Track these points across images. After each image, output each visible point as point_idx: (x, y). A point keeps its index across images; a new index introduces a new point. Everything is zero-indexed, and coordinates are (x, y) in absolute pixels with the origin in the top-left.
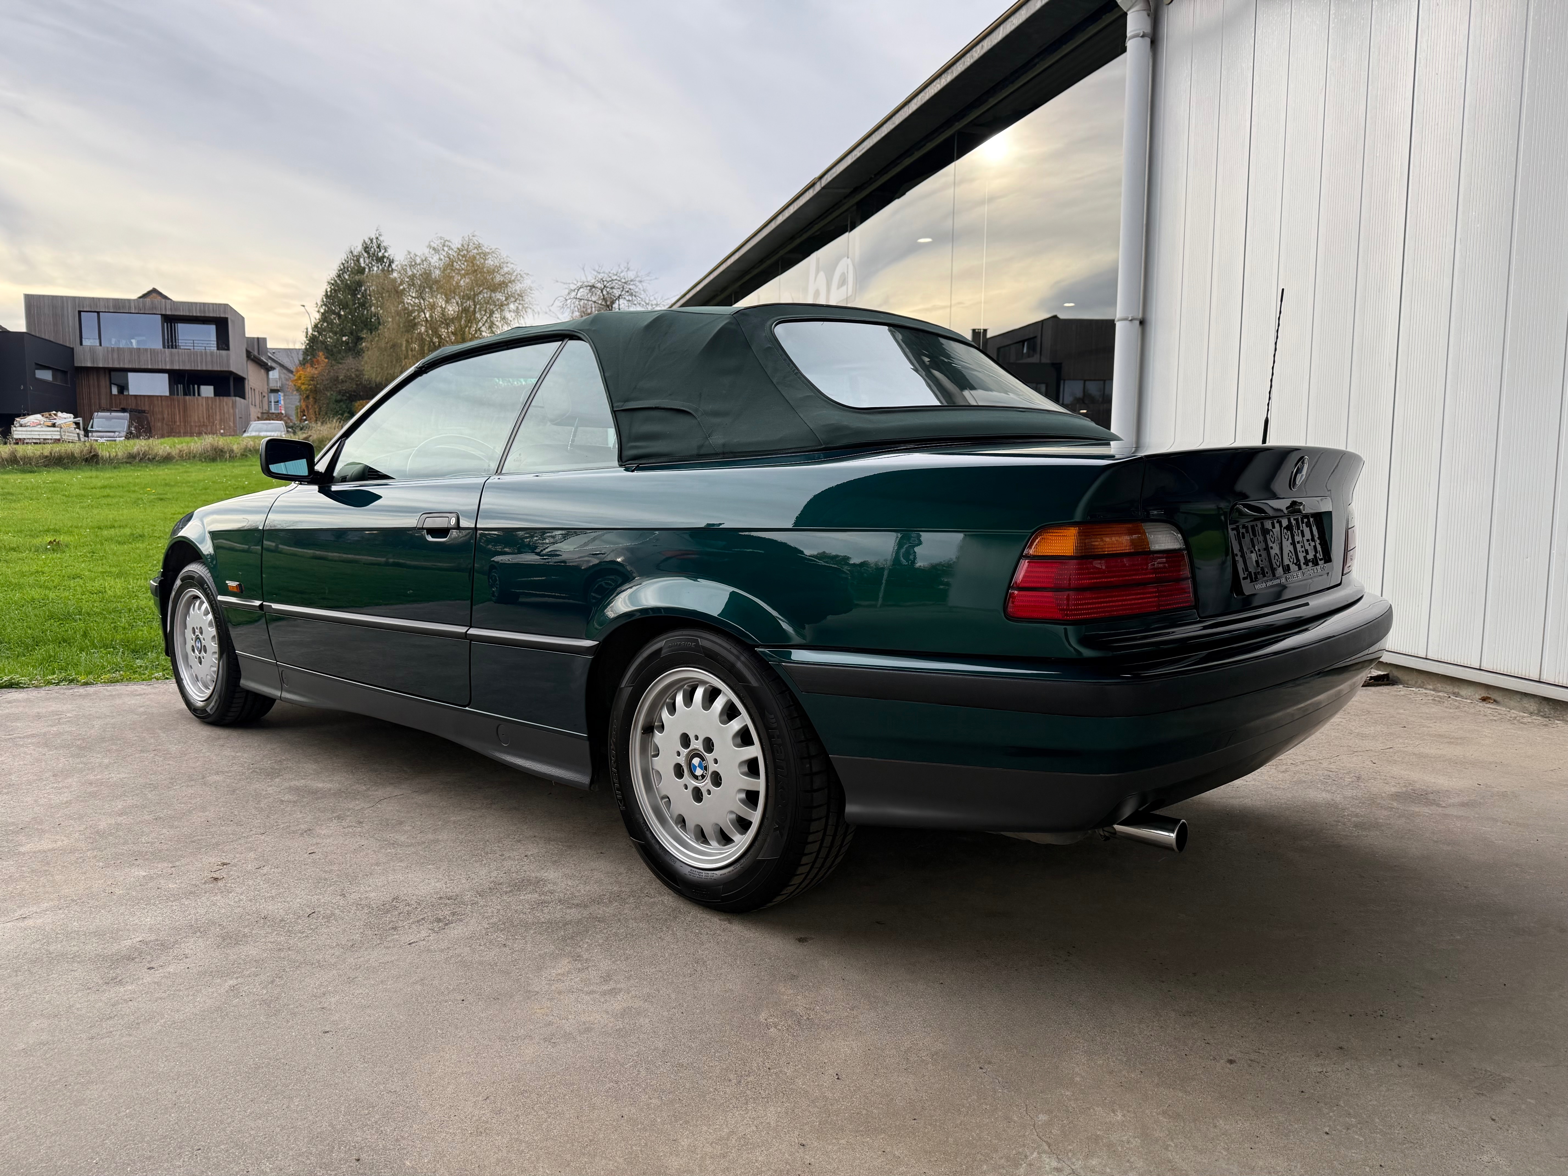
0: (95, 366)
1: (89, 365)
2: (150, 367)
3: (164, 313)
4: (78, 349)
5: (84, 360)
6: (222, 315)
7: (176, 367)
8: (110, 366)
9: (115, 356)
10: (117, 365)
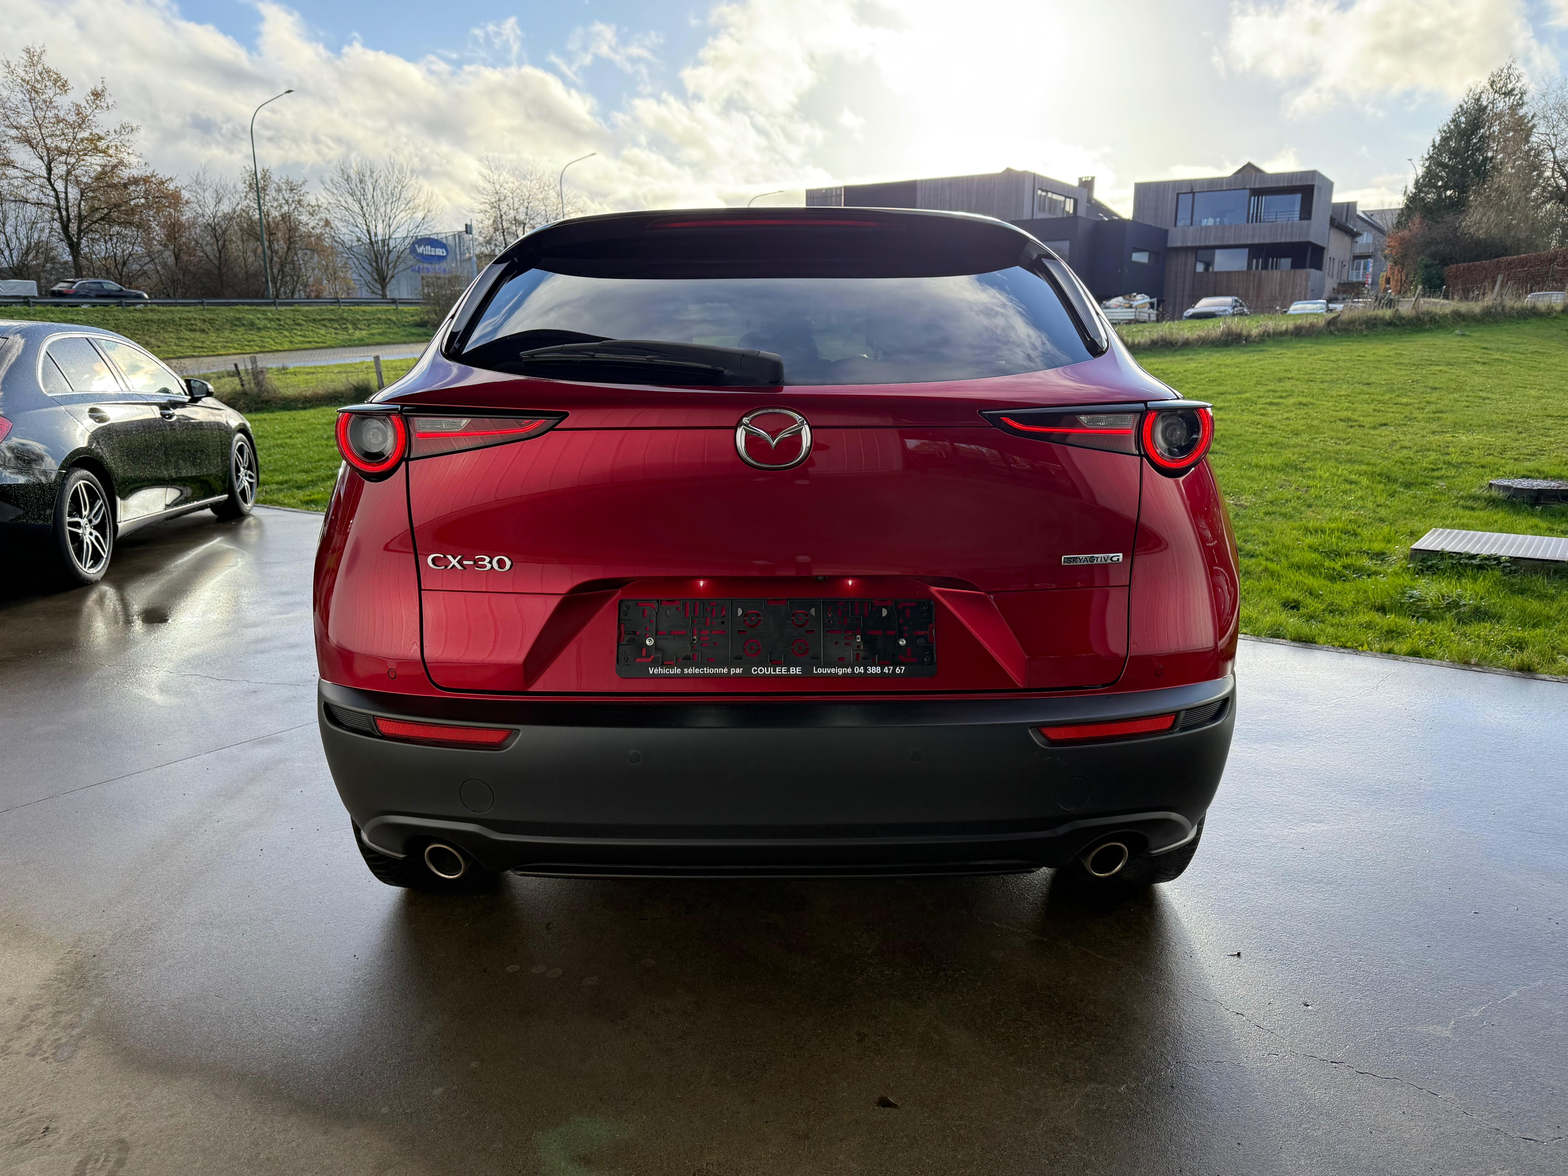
0: (1185, 245)
1: (1179, 244)
2: (1232, 243)
3: (1252, 187)
4: (1172, 231)
5: (1175, 241)
6: (1310, 183)
7: (1256, 241)
8: (1197, 244)
9: (1203, 234)
10: (1203, 244)
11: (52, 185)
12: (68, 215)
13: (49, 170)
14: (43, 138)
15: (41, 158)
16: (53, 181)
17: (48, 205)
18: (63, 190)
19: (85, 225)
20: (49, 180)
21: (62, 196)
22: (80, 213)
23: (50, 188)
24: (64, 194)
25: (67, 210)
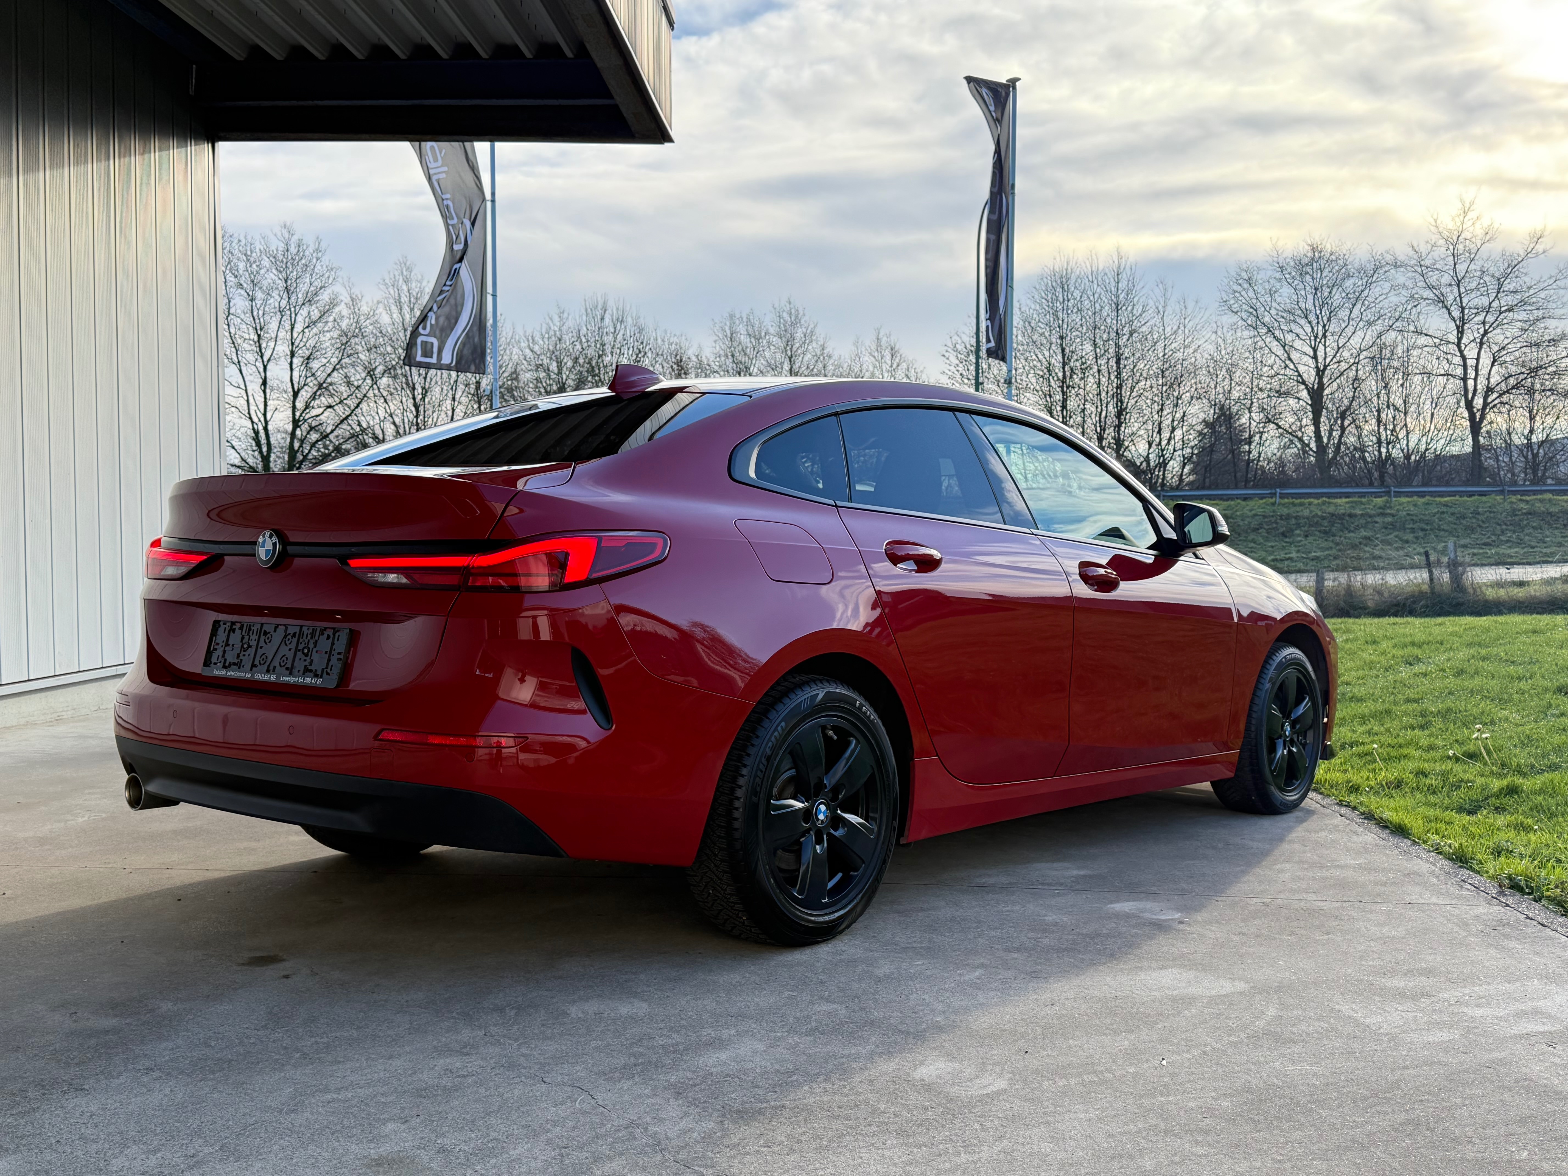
11: (1461, 352)
12: (1475, 386)
13: (1460, 332)
14: (1460, 295)
15: (1454, 320)
16: (1463, 346)
17: (1454, 376)
18: (1476, 357)
19: (1495, 395)
20: (1458, 345)
21: (1471, 363)
22: (1489, 382)
23: (1458, 354)
24: (1475, 361)
25: (1475, 380)
